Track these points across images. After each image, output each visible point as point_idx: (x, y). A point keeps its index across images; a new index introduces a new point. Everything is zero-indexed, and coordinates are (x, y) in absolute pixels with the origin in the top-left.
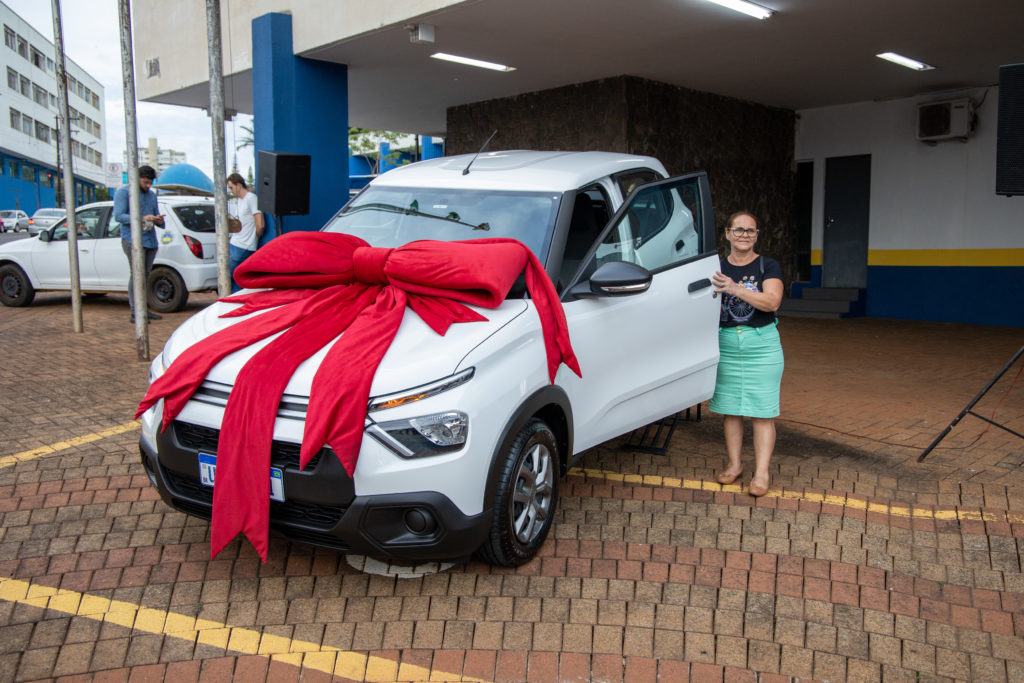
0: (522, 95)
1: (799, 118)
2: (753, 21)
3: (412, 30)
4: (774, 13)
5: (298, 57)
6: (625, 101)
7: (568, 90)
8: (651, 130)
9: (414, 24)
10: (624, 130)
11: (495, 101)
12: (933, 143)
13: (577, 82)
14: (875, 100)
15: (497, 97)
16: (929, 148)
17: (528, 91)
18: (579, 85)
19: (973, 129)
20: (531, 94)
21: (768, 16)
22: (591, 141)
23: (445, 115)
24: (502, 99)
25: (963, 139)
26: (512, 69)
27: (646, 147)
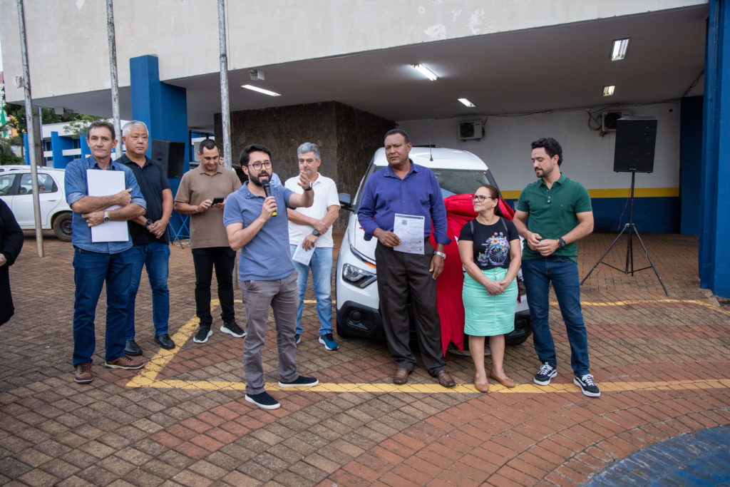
0: (267, 109)
1: (398, 125)
2: (428, 81)
3: (252, 73)
4: (438, 78)
5: (162, 82)
6: (334, 114)
7: (299, 107)
8: (345, 131)
9: (255, 71)
10: (334, 130)
11: (249, 111)
12: (465, 141)
13: (304, 102)
14: (436, 119)
15: (251, 109)
16: (463, 143)
17: (272, 106)
18: (306, 105)
19: (483, 135)
20: (274, 108)
21: (435, 79)
22: (314, 136)
23: (213, 118)
24: (254, 110)
25: (478, 140)
26: (278, 95)
27: (343, 140)
